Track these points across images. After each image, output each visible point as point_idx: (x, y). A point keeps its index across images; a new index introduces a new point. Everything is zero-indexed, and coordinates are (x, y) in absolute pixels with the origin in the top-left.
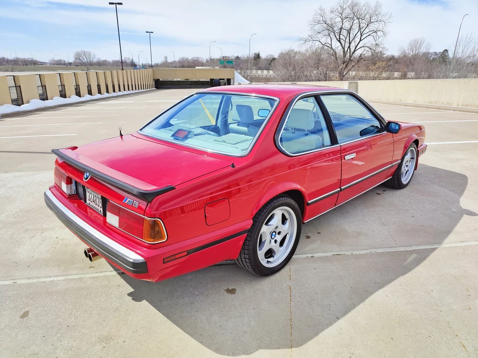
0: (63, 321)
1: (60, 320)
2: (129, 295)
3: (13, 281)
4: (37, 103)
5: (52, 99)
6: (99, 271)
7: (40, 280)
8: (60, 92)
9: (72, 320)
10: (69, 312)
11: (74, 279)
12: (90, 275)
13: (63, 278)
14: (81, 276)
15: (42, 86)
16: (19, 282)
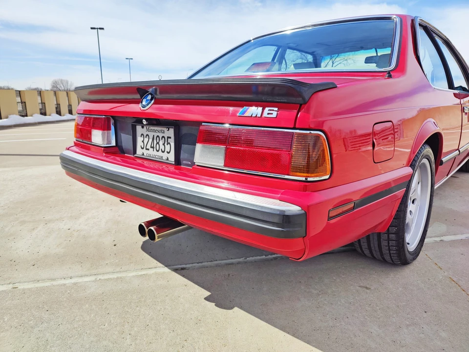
0: (111, 345)
1: (105, 343)
2: (207, 299)
3: (11, 286)
4: (16, 119)
5: (32, 116)
6: (145, 267)
7: (55, 283)
8: (41, 109)
9: (128, 341)
10: (118, 328)
11: (111, 279)
12: (134, 274)
13: (93, 278)
14: (119, 275)
15: (22, 102)
16: (21, 286)
